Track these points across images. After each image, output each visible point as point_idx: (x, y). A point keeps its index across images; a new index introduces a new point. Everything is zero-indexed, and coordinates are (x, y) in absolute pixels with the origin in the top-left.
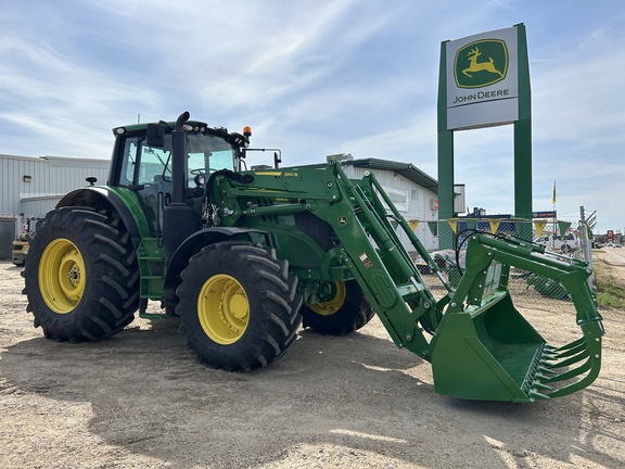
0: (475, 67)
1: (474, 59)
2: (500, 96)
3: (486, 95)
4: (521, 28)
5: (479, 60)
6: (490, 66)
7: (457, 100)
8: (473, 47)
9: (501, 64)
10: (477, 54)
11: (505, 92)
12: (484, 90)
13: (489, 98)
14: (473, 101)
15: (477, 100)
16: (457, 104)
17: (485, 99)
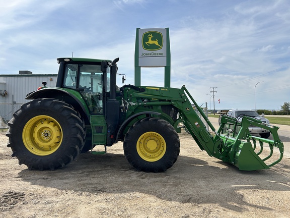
0: (150, 42)
1: (150, 38)
2: (160, 56)
3: (155, 54)
4: (167, 29)
5: (152, 39)
6: (156, 43)
7: (143, 54)
8: (150, 33)
9: (160, 42)
10: (152, 37)
11: (162, 54)
12: (154, 52)
13: (155, 56)
14: (149, 56)
15: (151, 56)
16: (143, 56)
17: (154, 56)
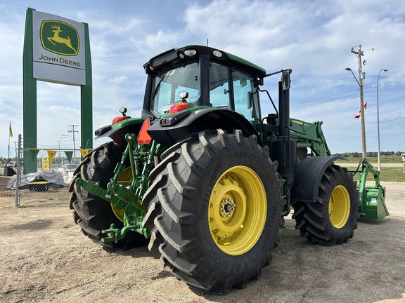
0: (57, 38)
1: (57, 33)
2: (74, 66)
3: (66, 61)
4: (86, 26)
5: (61, 35)
6: (68, 42)
7: (43, 57)
8: (56, 24)
9: (75, 43)
10: (59, 30)
11: (78, 64)
12: (64, 58)
13: (67, 64)
14: (56, 62)
15: (59, 63)
16: (43, 60)
17: (64, 64)
